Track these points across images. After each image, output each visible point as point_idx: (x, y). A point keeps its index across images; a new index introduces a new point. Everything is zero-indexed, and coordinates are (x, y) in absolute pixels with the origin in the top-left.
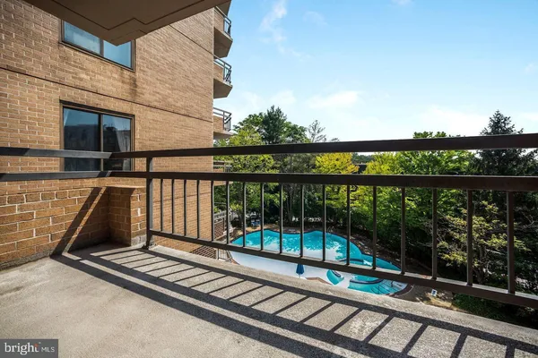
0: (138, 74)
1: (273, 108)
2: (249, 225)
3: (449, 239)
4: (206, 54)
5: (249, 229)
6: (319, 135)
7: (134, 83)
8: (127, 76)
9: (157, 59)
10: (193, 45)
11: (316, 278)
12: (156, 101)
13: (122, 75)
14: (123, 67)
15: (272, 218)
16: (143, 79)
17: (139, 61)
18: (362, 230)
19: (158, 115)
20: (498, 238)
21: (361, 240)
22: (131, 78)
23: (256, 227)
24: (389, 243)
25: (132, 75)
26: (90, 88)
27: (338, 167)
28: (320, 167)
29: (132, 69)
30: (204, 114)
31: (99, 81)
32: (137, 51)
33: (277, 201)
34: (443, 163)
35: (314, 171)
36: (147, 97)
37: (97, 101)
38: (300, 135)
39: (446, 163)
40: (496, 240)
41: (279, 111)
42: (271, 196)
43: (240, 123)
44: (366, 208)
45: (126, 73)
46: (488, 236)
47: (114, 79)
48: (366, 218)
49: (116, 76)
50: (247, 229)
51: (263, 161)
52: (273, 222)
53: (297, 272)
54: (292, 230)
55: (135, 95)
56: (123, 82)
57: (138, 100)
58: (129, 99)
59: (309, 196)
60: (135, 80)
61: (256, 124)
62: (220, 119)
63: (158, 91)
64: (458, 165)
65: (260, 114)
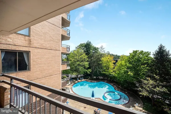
0: (31, 37)
1: (88, 41)
2: (80, 79)
3: (142, 87)
4: (58, 28)
5: (80, 81)
6: (103, 50)
7: (30, 41)
8: (27, 39)
9: (39, 32)
10: (53, 26)
11: (98, 98)
12: (39, 46)
13: (25, 38)
14: (25, 36)
15: (87, 77)
16: (33, 39)
17: (31, 33)
18: (116, 82)
19: (39, 50)
20: (159, 88)
21: (115, 85)
22: (29, 39)
23: (82, 80)
24: (124, 86)
25: (29, 38)
26: (12, 44)
27: (108, 61)
28: (103, 61)
29: (29, 36)
30: (57, 48)
31: (16, 41)
32: (31, 30)
33: (88, 72)
34: (142, 61)
35: (101, 62)
36: (35, 45)
37: (15, 48)
38: (97, 50)
39: (143, 61)
40: (158, 89)
41: (90, 42)
42: (87, 70)
43: (78, 46)
44: (116, 75)
45: (27, 38)
46: (155, 87)
47: (22, 40)
48: (117, 78)
49: (23, 39)
50: (79, 80)
51: (84, 59)
52: (87, 78)
53: (92, 96)
54: (93, 81)
55: (30, 44)
56: (25, 41)
57: (31, 46)
58: (28, 46)
59: (99, 70)
60: (30, 40)
61: (83, 47)
62: (65, 48)
63: (39, 42)
64: (147, 62)
65: (84, 43)
